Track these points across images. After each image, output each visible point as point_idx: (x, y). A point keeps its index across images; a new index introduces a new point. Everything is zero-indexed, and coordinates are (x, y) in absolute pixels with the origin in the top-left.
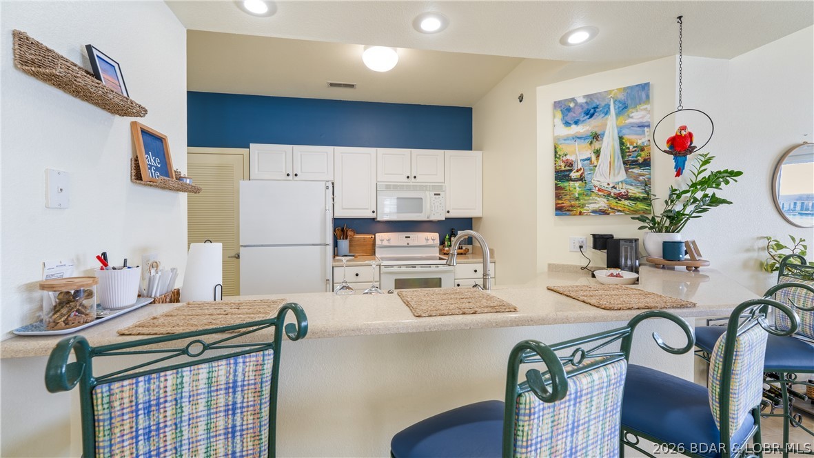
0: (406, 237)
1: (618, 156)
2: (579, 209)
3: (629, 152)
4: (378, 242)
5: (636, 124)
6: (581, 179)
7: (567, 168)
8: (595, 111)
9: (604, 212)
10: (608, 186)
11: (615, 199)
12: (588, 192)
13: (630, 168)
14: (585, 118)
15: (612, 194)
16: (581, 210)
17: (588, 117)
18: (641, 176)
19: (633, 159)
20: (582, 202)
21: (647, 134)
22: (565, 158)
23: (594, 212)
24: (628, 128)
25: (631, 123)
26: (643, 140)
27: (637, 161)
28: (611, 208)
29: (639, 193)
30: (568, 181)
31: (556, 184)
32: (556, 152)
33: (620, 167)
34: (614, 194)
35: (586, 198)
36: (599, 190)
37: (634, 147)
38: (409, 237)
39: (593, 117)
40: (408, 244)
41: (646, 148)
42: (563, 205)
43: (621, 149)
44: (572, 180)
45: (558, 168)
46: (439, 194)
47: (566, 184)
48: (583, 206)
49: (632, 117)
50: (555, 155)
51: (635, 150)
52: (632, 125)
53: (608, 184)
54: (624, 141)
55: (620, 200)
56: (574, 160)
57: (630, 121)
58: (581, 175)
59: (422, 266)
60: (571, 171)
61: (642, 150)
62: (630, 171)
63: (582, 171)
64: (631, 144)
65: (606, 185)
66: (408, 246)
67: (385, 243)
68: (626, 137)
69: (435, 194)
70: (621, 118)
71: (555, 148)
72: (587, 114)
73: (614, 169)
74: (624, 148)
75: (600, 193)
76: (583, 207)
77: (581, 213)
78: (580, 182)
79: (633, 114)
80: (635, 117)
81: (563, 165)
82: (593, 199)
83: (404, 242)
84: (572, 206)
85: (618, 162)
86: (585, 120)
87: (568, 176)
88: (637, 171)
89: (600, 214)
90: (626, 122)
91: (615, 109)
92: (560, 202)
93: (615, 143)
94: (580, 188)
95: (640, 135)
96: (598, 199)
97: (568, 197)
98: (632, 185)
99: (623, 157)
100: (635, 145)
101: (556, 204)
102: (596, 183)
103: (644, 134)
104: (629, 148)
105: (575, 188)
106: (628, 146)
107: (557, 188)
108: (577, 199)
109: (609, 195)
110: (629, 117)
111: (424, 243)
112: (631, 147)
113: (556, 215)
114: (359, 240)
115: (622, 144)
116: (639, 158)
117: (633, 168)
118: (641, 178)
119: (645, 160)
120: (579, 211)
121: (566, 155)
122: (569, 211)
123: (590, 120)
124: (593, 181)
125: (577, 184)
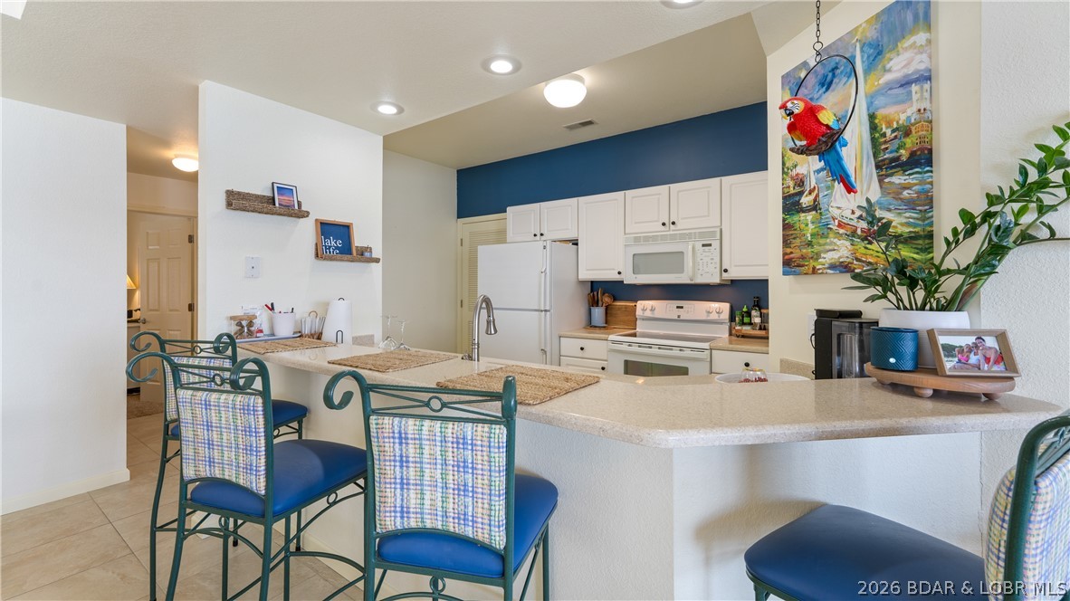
0: (678, 307)
1: (868, 153)
2: (812, 263)
3: (885, 142)
4: (639, 312)
5: (896, 81)
6: (815, 207)
7: (798, 189)
8: (834, 76)
9: (846, 267)
10: (852, 217)
11: (863, 240)
12: (824, 230)
13: (887, 176)
14: (821, 92)
15: (859, 232)
16: (815, 264)
17: (824, 88)
18: (905, 188)
19: (891, 155)
20: (817, 248)
21: (915, 97)
22: (794, 173)
23: (832, 267)
24: (883, 94)
25: (887, 83)
26: (909, 112)
27: (897, 159)
28: (858, 260)
29: (902, 224)
30: (798, 212)
31: (784, 220)
32: (784, 164)
33: (871, 175)
34: (862, 231)
35: (822, 241)
36: (840, 225)
37: (893, 131)
38: (682, 307)
39: (833, 86)
40: (679, 317)
41: (913, 128)
42: (792, 256)
43: (873, 140)
44: (803, 210)
45: (786, 190)
46: (710, 245)
47: (796, 218)
48: (817, 256)
49: (889, 71)
50: (783, 169)
51: (896, 137)
52: (890, 86)
53: (853, 213)
54: (877, 121)
55: (870, 243)
56: (805, 173)
57: (888, 77)
58: (815, 200)
59: (660, 347)
60: (801, 193)
61: (907, 133)
62: (886, 180)
63: (816, 191)
64: (889, 124)
65: (848, 213)
66: (679, 320)
67: (648, 314)
68: (880, 113)
69: (703, 245)
70: (872, 77)
71: (783, 157)
72: (823, 85)
73: (862, 181)
74: (877, 135)
75: (841, 231)
76: (817, 259)
77: (814, 271)
78: (814, 212)
79: (891, 63)
80: (894, 69)
81: (791, 184)
82: (832, 243)
83: (674, 314)
84: (803, 257)
85: (867, 166)
86: (821, 96)
87: (798, 203)
88: (898, 179)
89: (841, 272)
90: (880, 82)
91: (863, 62)
92: (788, 250)
93: (863, 129)
94: (813, 223)
95: (903, 102)
96: (839, 243)
97: (798, 241)
98: (889, 210)
99: (875, 156)
100: (895, 126)
101: (785, 254)
102: (835, 212)
103: (911, 99)
104: (884, 135)
105: (807, 225)
106: (884, 130)
107: (786, 226)
108: (810, 244)
109: (854, 233)
110: (886, 71)
111: (704, 317)
112: (888, 132)
113: (784, 274)
114: (620, 308)
115: (874, 128)
116: (902, 151)
117: (891, 175)
118: (905, 193)
119: (913, 154)
120: (811, 266)
121: (796, 166)
122: (799, 266)
123: (827, 94)
124: (831, 209)
125: (810, 216)
